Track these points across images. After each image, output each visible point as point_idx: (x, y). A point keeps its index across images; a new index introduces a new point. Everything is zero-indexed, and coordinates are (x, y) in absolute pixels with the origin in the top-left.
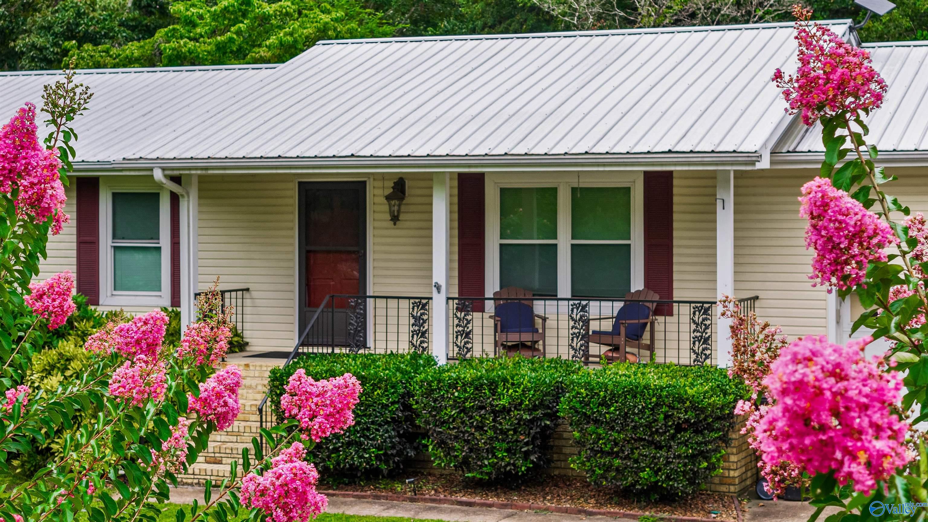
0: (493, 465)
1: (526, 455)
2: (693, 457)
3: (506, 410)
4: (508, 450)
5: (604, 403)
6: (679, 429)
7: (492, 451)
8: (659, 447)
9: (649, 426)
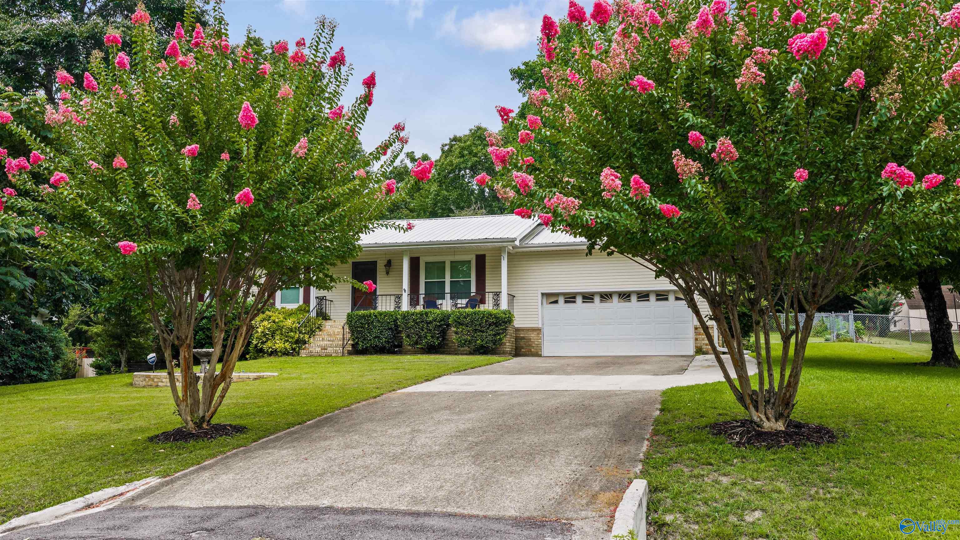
0: (426, 342)
1: (438, 338)
2: (495, 335)
3: (431, 322)
4: (432, 337)
5: (465, 318)
6: (490, 325)
7: (426, 337)
8: (483, 332)
9: (480, 325)
